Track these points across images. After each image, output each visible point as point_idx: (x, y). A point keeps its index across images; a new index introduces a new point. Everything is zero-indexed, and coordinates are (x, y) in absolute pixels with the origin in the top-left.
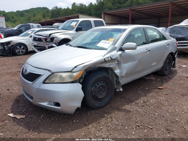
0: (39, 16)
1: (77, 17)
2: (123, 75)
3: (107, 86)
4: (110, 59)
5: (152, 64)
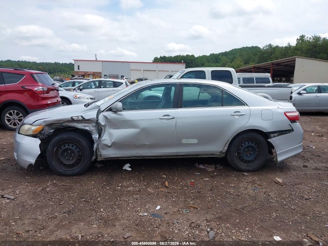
0: (239, 62)
1: (292, 62)
2: (109, 143)
3: (79, 152)
4: (80, 118)
5: (184, 141)
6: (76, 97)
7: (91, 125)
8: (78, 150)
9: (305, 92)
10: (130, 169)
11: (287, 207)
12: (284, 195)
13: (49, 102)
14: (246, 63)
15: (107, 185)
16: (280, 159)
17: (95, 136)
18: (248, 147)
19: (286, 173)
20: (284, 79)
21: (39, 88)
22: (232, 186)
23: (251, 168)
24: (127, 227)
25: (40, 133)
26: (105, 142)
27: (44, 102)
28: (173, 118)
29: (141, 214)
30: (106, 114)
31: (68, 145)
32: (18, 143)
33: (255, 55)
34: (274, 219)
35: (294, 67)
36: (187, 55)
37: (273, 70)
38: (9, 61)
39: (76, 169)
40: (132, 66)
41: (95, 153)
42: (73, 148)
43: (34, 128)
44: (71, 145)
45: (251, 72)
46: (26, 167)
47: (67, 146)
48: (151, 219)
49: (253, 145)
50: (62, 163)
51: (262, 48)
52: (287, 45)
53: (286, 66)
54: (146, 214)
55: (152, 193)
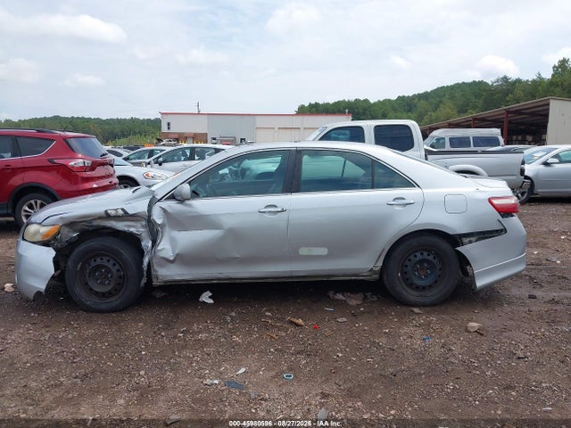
0: (448, 109)
1: (544, 108)
2: (170, 256)
3: (118, 271)
4: (121, 212)
5: (304, 251)
6: (147, 176)
7: (139, 225)
8: (117, 267)
9: (557, 161)
10: (211, 301)
11: (478, 372)
12: (478, 351)
13: (95, 186)
14: (462, 111)
15: (164, 330)
16: (480, 283)
17: (147, 243)
18: (422, 262)
19: (493, 310)
20: (529, 138)
21: (77, 163)
22: (386, 333)
23: (427, 300)
24: (177, 404)
25: (54, 238)
26: (162, 254)
27: (87, 186)
28: (283, 211)
29: (208, 381)
30: (166, 204)
31: (102, 259)
32: (19, 256)
33: (478, 96)
34: (448, 394)
35: (546, 116)
36: (356, 100)
37: (510, 122)
38: (56, 118)
39: (115, 301)
40: (260, 122)
41: (145, 273)
42: (109, 265)
43: (43, 230)
44: (105, 259)
45: (469, 127)
46: (31, 296)
47: (99, 261)
48: (223, 391)
49: (431, 258)
50: (91, 289)
51: (490, 83)
52: (535, 78)
53: (533, 114)
54: (216, 382)
55: (238, 344)
